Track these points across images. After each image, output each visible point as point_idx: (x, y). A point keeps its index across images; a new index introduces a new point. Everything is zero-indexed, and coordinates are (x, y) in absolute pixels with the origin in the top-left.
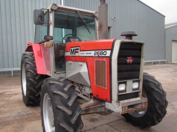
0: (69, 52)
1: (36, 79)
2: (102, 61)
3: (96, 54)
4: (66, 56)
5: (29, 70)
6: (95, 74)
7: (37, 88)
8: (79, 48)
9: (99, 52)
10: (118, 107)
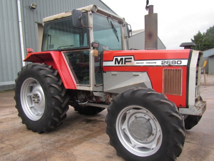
0: (112, 61)
1: (62, 96)
2: (175, 70)
3: (166, 63)
4: (104, 66)
5: (53, 85)
6: (163, 83)
7: (63, 107)
8: (132, 57)
9: (170, 61)
10: (199, 110)
